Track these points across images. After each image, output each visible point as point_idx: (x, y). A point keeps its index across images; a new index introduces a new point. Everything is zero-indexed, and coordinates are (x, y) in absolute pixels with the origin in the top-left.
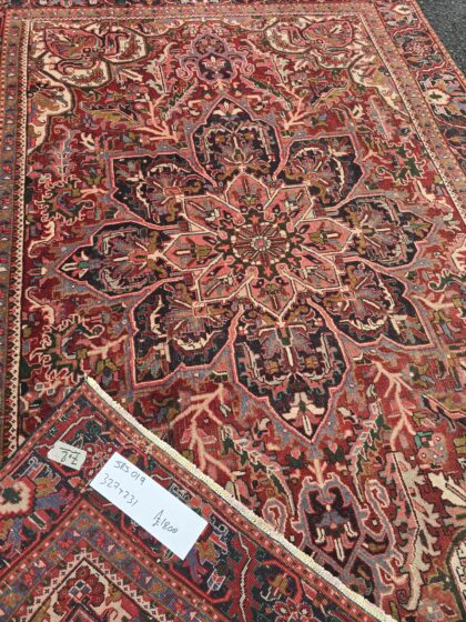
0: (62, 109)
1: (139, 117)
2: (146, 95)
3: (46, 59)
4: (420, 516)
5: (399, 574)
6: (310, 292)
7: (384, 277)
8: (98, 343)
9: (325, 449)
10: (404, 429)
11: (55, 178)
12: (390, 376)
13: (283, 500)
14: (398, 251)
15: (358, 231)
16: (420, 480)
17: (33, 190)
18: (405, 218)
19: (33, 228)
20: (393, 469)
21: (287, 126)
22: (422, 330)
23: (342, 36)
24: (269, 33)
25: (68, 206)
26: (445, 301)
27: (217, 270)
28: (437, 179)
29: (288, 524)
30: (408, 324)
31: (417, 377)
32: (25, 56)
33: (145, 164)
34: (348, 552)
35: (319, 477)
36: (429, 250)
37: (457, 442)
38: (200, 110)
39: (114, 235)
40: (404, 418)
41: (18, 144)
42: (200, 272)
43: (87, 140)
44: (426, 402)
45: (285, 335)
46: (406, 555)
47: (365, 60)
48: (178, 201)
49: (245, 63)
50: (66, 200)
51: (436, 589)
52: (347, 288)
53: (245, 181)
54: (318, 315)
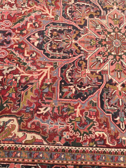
1: (31, 82)
2: (15, 76)
15: (115, 7)
19: (98, 143)
33: (64, 83)
38: (32, 52)
48: (89, 72)
53: (81, 42)
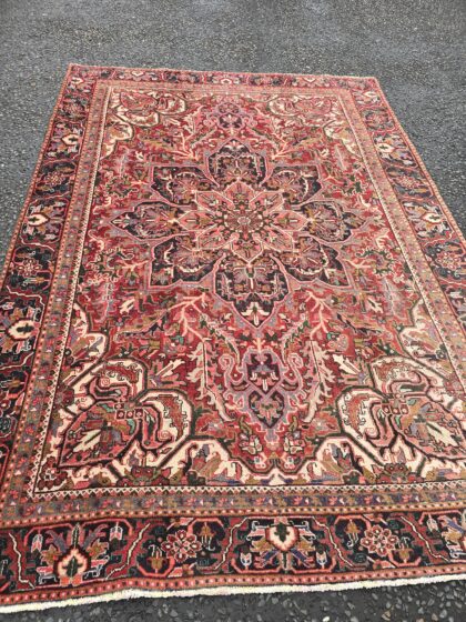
0: (125, 138)
1: (175, 145)
2: (181, 133)
3: (119, 109)
4: (322, 376)
5: (302, 402)
6: (272, 251)
7: (324, 247)
8: (129, 262)
9: (266, 334)
10: (321, 329)
11: (115, 174)
12: (317, 300)
13: (233, 356)
14: (337, 234)
15: (311, 220)
16: (327, 357)
17: (100, 179)
18: (347, 215)
19: (98, 199)
20: (309, 349)
21: (273, 157)
22: (345, 278)
23: (321, 109)
24: (271, 104)
25: (121, 189)
26: (365, 264)
27: (211, 233)
28: (374, 195)
29: (234, 368)
30: (336, 274)
31: (336, 303)
32: (106, 107)
33: (174, 171)
34: (270, 387)
35: (259, 347)
36: (359, 235)
37: (356, 340)
38: (216, 144)
39: (148, 207)
40: (322, 323)
41: (95, 154)
42: (200, 233)
43: (138, 155)
44: (339, 317)
45: (250, 271)
46: (308, 394)
47: (337, 123)
48: (193, 193)
49: (251, 120)
50: (120, 187)
51: (325, 415)
52: (298, 251)
53: (239, 186)
54: (275, 263)
